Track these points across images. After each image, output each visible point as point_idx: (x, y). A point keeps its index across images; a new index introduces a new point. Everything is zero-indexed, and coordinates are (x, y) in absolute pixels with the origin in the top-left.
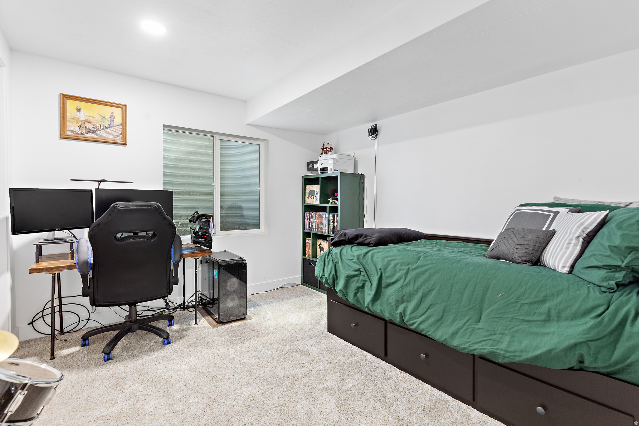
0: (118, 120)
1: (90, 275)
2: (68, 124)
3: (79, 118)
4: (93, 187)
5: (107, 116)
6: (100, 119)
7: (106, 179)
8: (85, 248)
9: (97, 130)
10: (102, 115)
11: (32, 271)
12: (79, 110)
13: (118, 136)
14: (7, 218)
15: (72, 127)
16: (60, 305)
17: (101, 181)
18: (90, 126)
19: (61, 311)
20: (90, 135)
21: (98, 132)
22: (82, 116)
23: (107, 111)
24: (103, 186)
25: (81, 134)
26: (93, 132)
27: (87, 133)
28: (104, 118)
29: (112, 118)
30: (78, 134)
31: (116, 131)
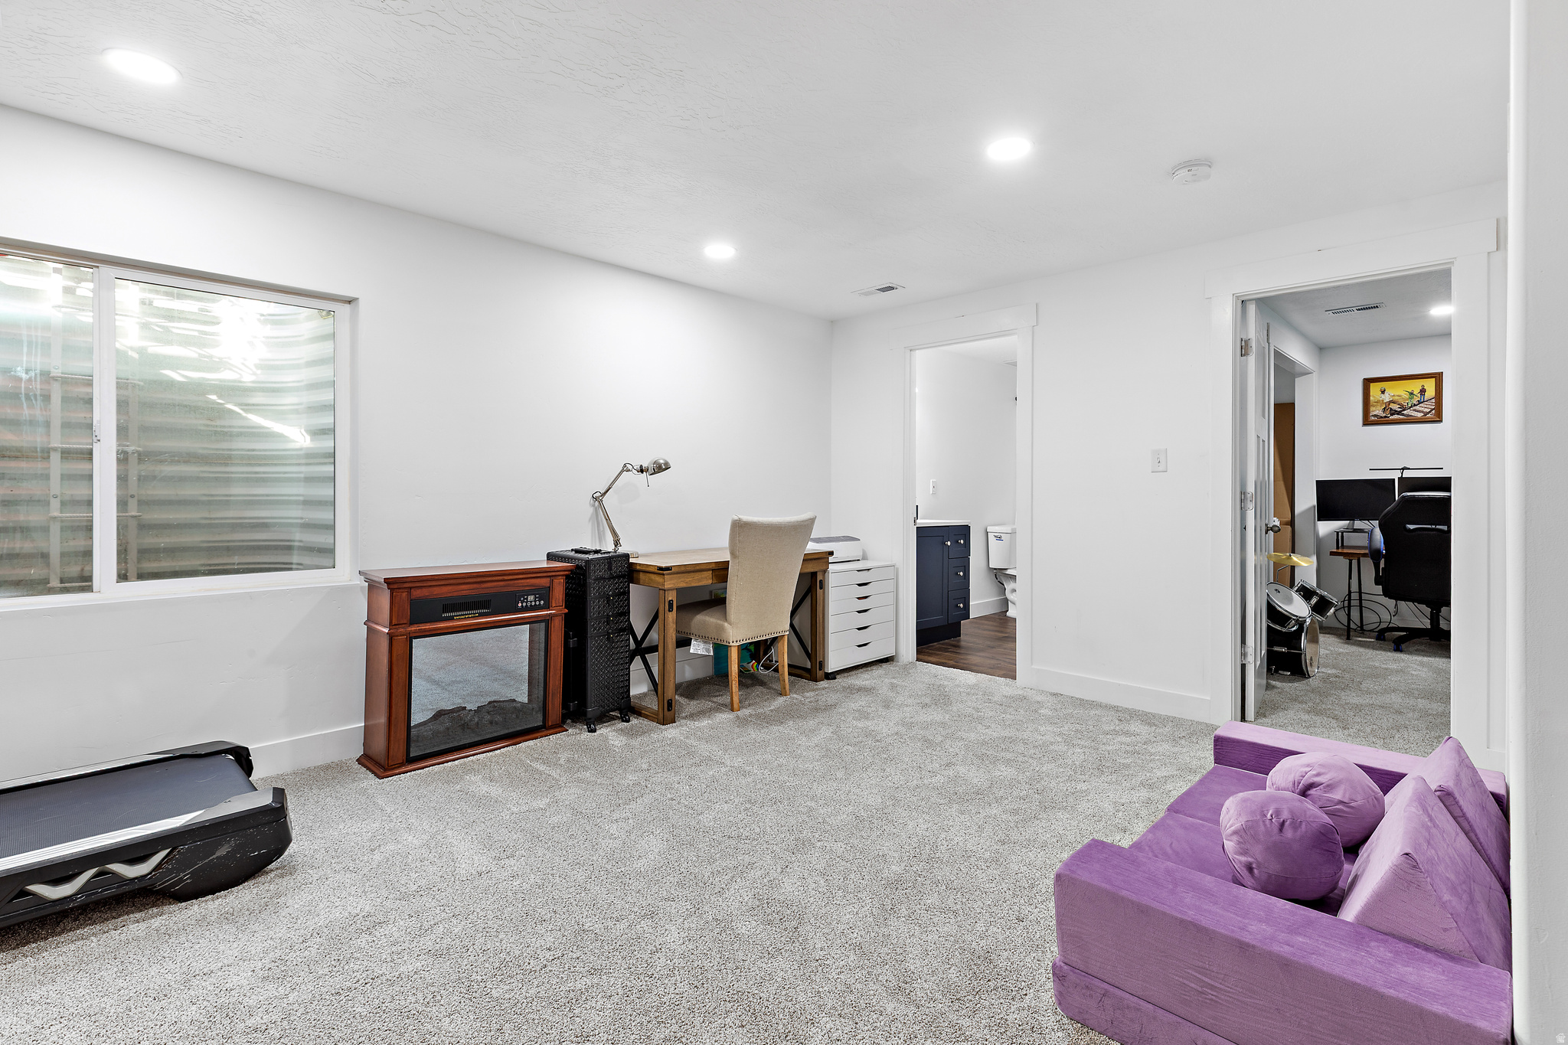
0: (1431, 392)
1: (1382, 565)
2: (1372, 409)
3: (1383, 401)
4: (1395, 475)
5: (1417, 391)
6: (1407, 396)
7: (1408, 467)
8: (1378, 537)
9: (1404, 410)
10: (1410, 391)
11: (1332, 553)
12: (1383, 392)
13: (1430, 412)
14: (1314, 507)
15: (1377, 411)
16: (1360, 599)
17: (1403, 469)
18: (1395, 407)
19: (1361, 606)
20: (1396, 417)
21: (1405, 412)
22: (1386, 398)
23: (1415, 386)
24: (1407, 474)
25: (1385, 417)
26: (1399, 413)
27: (1392, 415)
28: (1412, 394)
29: (1423, 391)
30: (1382, 417)
31: (1427, 406)
